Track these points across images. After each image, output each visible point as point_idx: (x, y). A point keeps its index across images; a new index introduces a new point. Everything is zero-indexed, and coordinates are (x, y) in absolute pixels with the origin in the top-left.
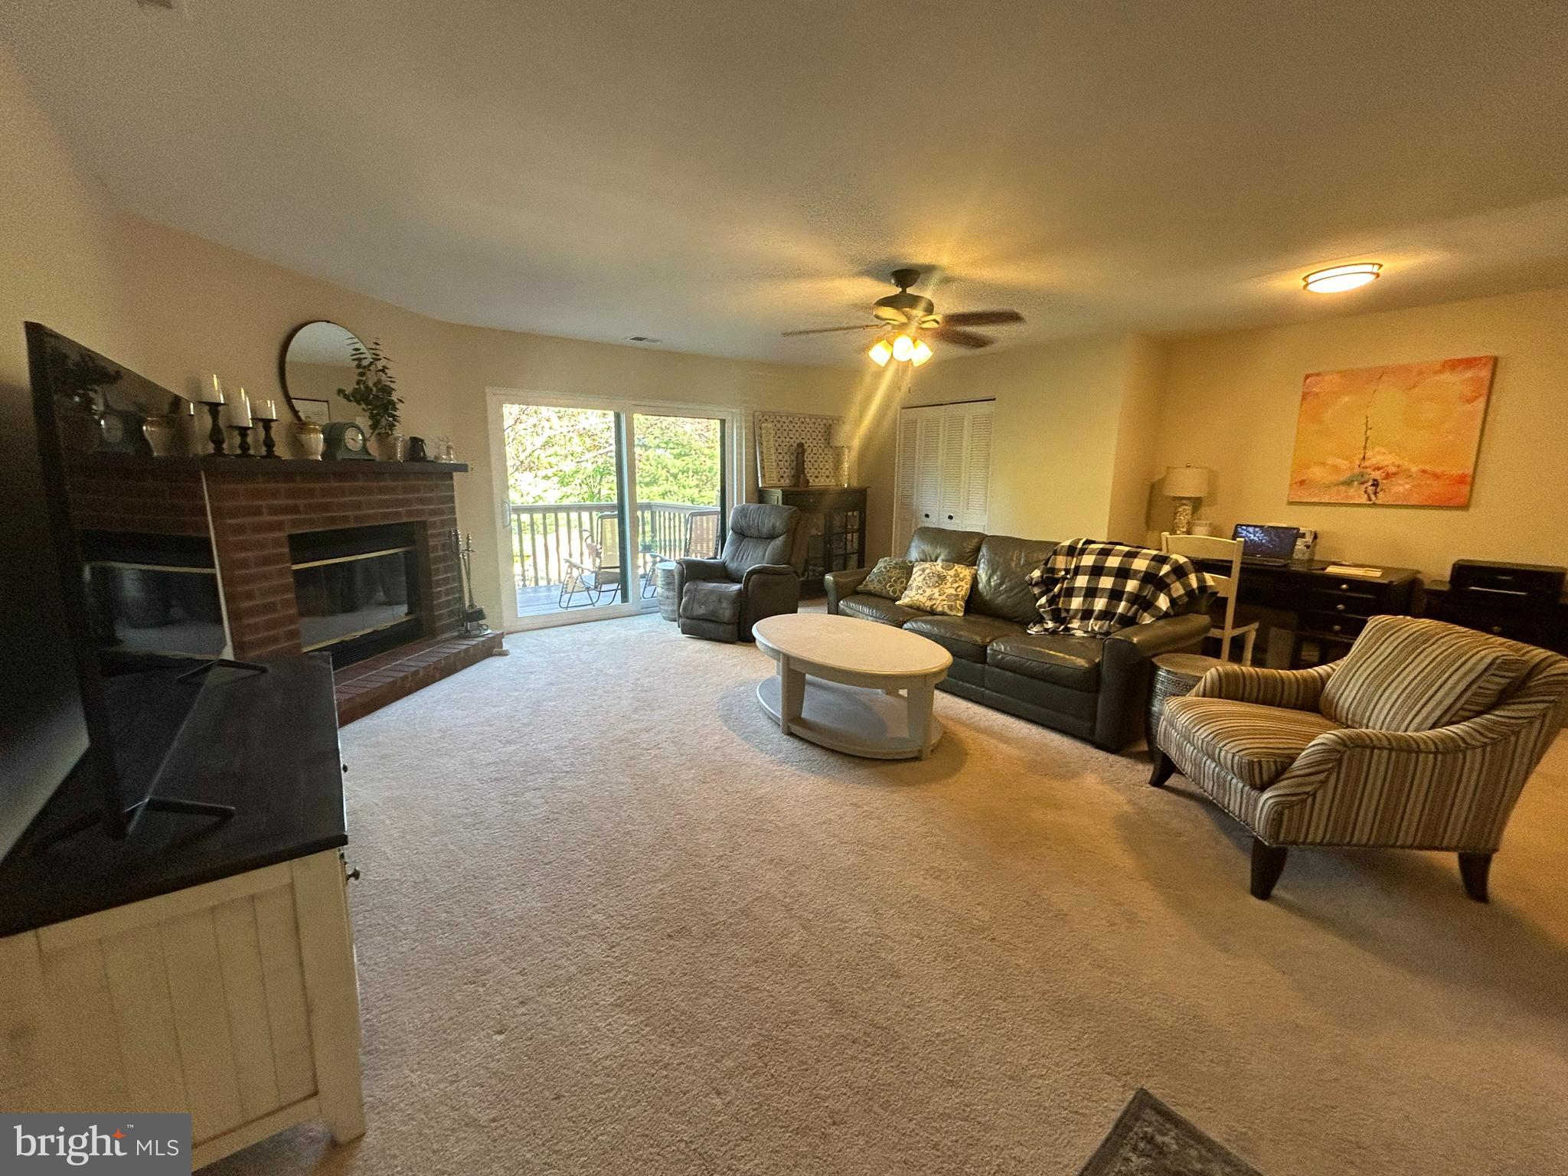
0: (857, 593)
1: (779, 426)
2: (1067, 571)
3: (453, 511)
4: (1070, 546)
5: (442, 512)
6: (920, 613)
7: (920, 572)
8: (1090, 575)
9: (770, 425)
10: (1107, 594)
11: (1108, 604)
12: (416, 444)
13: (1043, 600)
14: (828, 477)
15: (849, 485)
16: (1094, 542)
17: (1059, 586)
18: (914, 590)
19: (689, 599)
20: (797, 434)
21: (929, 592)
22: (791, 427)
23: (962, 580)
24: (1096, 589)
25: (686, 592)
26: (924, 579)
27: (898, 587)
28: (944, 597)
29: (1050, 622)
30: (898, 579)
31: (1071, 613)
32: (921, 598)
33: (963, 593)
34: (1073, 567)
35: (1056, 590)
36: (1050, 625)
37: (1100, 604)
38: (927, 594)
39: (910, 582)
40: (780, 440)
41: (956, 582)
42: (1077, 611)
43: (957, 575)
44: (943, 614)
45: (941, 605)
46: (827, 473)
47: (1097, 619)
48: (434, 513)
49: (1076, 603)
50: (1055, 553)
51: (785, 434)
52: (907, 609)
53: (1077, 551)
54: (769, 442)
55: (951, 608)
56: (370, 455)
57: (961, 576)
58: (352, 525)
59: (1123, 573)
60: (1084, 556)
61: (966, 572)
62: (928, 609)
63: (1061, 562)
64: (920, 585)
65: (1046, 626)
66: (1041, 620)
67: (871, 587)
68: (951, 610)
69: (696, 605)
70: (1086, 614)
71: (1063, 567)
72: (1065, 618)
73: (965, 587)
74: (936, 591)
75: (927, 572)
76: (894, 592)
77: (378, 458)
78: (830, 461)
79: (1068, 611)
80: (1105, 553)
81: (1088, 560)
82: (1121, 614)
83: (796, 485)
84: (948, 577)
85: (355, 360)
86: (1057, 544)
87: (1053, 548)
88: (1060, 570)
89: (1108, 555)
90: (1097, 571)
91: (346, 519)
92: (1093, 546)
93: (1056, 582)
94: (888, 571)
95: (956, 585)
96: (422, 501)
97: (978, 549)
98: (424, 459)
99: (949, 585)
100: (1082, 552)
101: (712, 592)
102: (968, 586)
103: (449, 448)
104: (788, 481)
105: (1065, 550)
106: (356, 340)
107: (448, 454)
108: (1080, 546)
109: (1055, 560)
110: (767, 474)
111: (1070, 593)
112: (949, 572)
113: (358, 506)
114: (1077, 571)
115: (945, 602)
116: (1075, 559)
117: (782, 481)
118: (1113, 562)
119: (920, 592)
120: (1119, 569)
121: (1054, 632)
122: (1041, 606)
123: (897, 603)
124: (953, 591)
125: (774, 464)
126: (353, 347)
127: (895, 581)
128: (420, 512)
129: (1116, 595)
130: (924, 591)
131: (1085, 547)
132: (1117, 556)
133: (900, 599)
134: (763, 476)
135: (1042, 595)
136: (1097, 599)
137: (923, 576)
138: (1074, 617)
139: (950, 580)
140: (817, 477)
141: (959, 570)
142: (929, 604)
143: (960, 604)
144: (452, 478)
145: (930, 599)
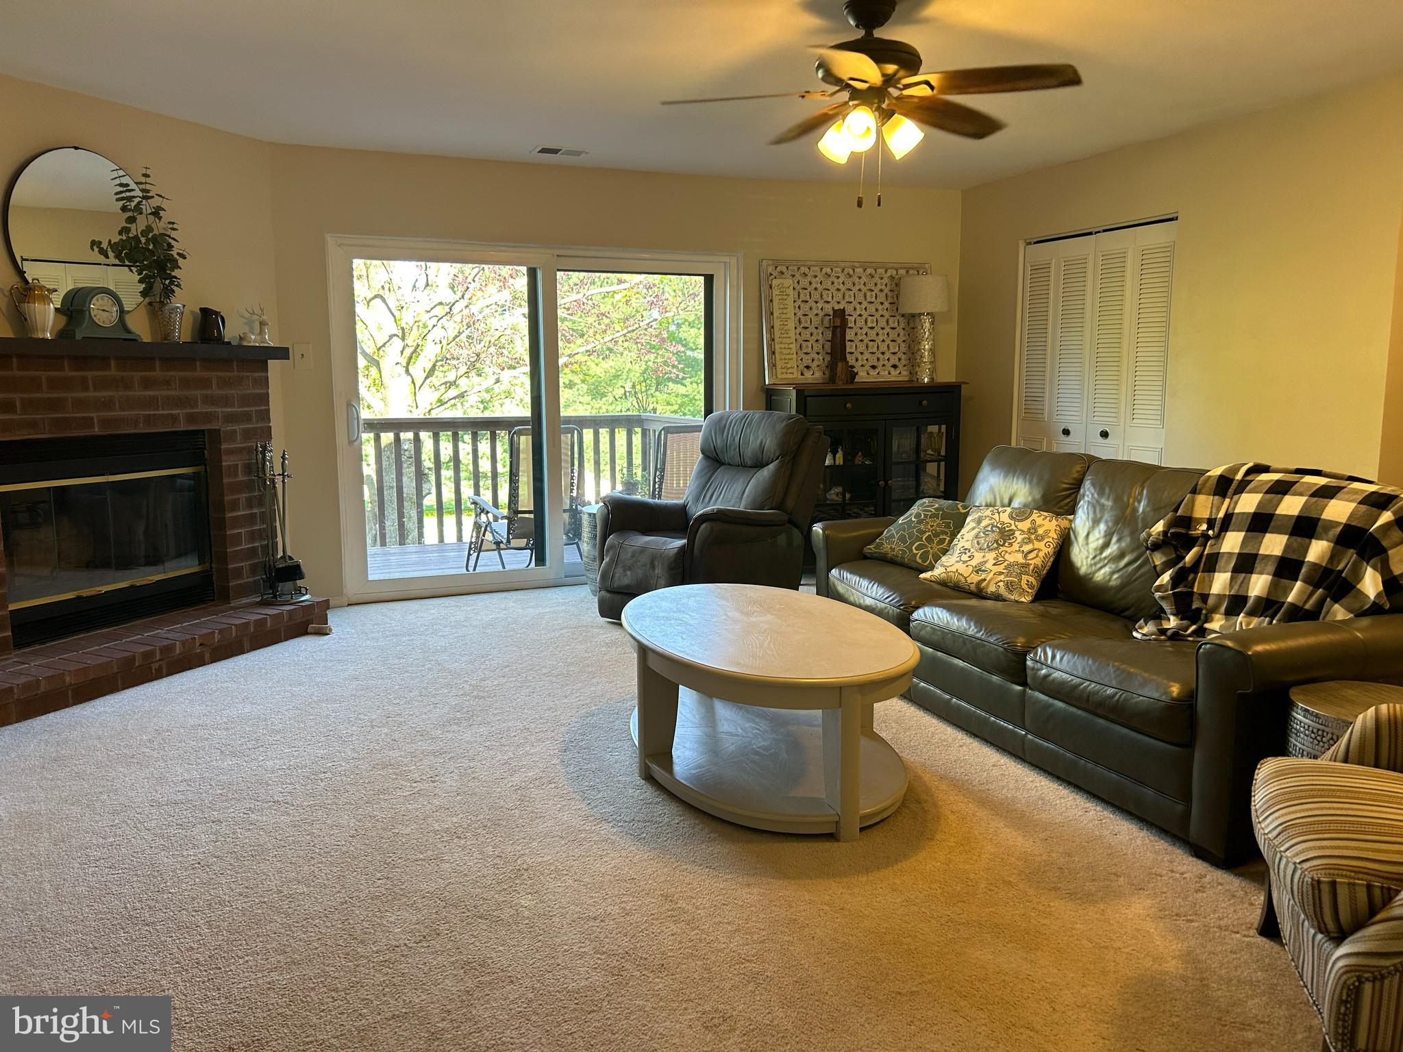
0: (865, 557)
1: (804, 283)
2: (1211, 523)
3: (265, 416)
4: (1221, 476)
5: (247, 417)
6: (956, 594)
7: (974, 525)
8: (1247, 531)
9: (789, 282)
10: (1271, 568)
11: (1273, 586)
12: (208, 320)
13: (1166, 578)
14: (895, 366)
15: (932, 379)
16: (1266, 469)
17: (1195, 550)
18: (956, 554)
19: (612, 560)
20: (839, 296)
21: (978, 557)
22: (828, 284)
23: (1040, 538)
24: (1256, 555)
25: (608, 550)
26: (977, 536)
27: (934, 548)
28: (1001, 568)
29: (1172, 618)
30: (936, 535)
31: (1211, 601)
32: (961, 568)
33: (1038, 561)
34: (1221, 515)
35: (1189, 557)
36: (1173, 623)
37: (1258, 585)
38: (974, 563)
39: (955, 541)
40: (805, 307)
41: (1030, 541)
42: (1220, 597)
43: (1033, 530)
44: (997, 598)
45: (995, 582)
46: (894, 360)
47: (1251, 614)
48: (230, 418)
49: (1220, 582)
50: (1194, 491)
51: (816, 296)
52: (936, 586)
53: (1234, 485)
54: (786, 312)
55: (1010, 586)
56: (129, 332)
57: (1040, 531)
58: (97, 430)
59: (1305, 527)
60: (1244, 495)
61: (1049, 525)
62: (973, 588)
63: (1203, 507)
64: (968, 545)
65: (1166, 625)
66: (1158, 615)
67: (886, 547)
68: (1011, 591)
69: (619, 571)
70: (1236, 604)
71: (1206, 515)
72: (1199, 610)
73: (1044, 551)
74: (991, 556)
75: (984, 523)
76: (925, 556)
77: (146, 338)
78: (899, 340)
79: (1205, 597)
80: (1282, 489)
81: (1248, 503)
82: (1292, 604)
83: (832, 379)
84: (1017, 534)
85: (122, 199)
86: (1202, 472)
87: (1192, 480)
88: (1199, 521)
89: (1285, 493)
90: (1260, 523)
91: (88, 422)
92: (1264, 477)
93: (1190, 542)
94: (920, 522)
95: (1027, 548)
96: (210, 400)
97: (1078, 484)
98: (220, 339)
99: (1016, 546)
100: (1242, 487)
101: (643, 550)
102: (1051, 550)
103: (262, 324)
104: (818, 374)
105: (1212, 484)
106: (121, 173)
107: (262, 332)
108: (1239, 476)
109: (1193, 502)
110: (779, 364)
111: (1211, 563)
112: (1021, 525)
113: (108, 404)
114: (1227, 523)
115: (1002, 577)
116: (1227, 501)
117: (808, 374)
118: (1291, 506)
119: (965, 557)
120: (1299, 518)
121: (1176, 636)
122: (1159, 588)
123: (922, 576)
124: (1019, 558)
125: (793, 346)
126: (117, 181)
127: (929, 539)
128: (210, 417)
129: (1287, 568)
130: (972, 557)
131: (1249, 478)
132: (1301, 494)
133: (931, 568)
134: (773, 365)
135: (1167, 566)
136: (1254, 577)
137: (976, 530)
138: (1214, 610)
139: (1019, 540)
140: (874, 367)
141: (1039, 521)
142: (975, 578)
143: (1029, 582)
144: (265, 368)
145: (978, 570)
